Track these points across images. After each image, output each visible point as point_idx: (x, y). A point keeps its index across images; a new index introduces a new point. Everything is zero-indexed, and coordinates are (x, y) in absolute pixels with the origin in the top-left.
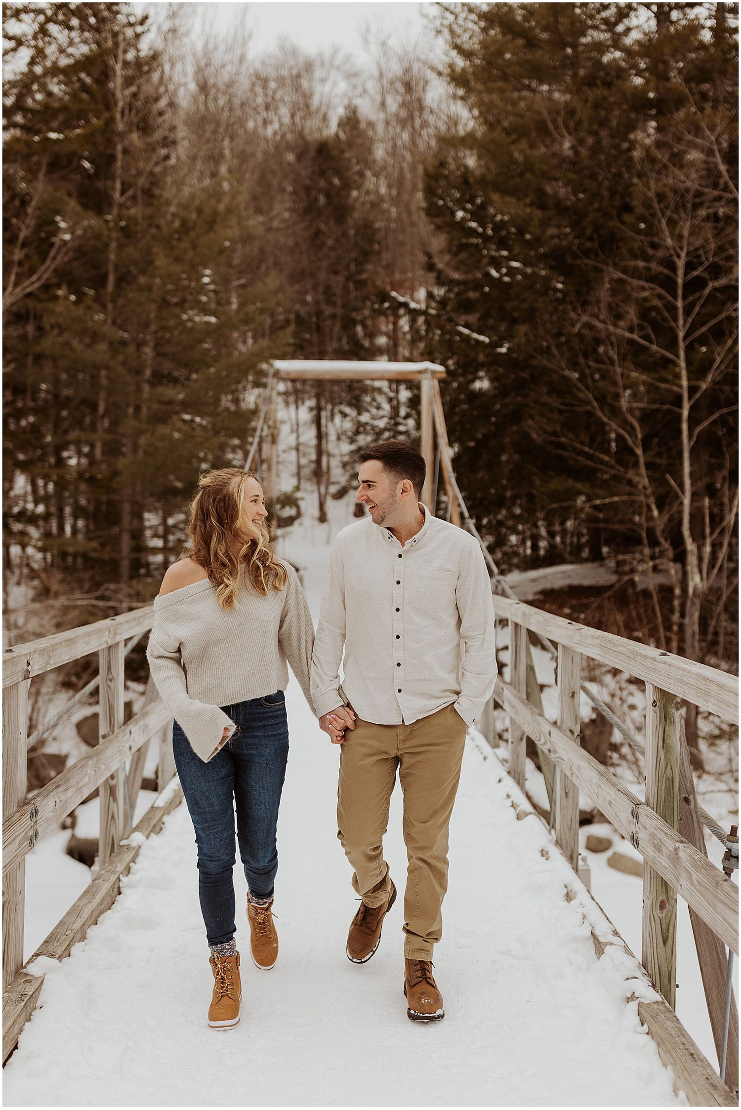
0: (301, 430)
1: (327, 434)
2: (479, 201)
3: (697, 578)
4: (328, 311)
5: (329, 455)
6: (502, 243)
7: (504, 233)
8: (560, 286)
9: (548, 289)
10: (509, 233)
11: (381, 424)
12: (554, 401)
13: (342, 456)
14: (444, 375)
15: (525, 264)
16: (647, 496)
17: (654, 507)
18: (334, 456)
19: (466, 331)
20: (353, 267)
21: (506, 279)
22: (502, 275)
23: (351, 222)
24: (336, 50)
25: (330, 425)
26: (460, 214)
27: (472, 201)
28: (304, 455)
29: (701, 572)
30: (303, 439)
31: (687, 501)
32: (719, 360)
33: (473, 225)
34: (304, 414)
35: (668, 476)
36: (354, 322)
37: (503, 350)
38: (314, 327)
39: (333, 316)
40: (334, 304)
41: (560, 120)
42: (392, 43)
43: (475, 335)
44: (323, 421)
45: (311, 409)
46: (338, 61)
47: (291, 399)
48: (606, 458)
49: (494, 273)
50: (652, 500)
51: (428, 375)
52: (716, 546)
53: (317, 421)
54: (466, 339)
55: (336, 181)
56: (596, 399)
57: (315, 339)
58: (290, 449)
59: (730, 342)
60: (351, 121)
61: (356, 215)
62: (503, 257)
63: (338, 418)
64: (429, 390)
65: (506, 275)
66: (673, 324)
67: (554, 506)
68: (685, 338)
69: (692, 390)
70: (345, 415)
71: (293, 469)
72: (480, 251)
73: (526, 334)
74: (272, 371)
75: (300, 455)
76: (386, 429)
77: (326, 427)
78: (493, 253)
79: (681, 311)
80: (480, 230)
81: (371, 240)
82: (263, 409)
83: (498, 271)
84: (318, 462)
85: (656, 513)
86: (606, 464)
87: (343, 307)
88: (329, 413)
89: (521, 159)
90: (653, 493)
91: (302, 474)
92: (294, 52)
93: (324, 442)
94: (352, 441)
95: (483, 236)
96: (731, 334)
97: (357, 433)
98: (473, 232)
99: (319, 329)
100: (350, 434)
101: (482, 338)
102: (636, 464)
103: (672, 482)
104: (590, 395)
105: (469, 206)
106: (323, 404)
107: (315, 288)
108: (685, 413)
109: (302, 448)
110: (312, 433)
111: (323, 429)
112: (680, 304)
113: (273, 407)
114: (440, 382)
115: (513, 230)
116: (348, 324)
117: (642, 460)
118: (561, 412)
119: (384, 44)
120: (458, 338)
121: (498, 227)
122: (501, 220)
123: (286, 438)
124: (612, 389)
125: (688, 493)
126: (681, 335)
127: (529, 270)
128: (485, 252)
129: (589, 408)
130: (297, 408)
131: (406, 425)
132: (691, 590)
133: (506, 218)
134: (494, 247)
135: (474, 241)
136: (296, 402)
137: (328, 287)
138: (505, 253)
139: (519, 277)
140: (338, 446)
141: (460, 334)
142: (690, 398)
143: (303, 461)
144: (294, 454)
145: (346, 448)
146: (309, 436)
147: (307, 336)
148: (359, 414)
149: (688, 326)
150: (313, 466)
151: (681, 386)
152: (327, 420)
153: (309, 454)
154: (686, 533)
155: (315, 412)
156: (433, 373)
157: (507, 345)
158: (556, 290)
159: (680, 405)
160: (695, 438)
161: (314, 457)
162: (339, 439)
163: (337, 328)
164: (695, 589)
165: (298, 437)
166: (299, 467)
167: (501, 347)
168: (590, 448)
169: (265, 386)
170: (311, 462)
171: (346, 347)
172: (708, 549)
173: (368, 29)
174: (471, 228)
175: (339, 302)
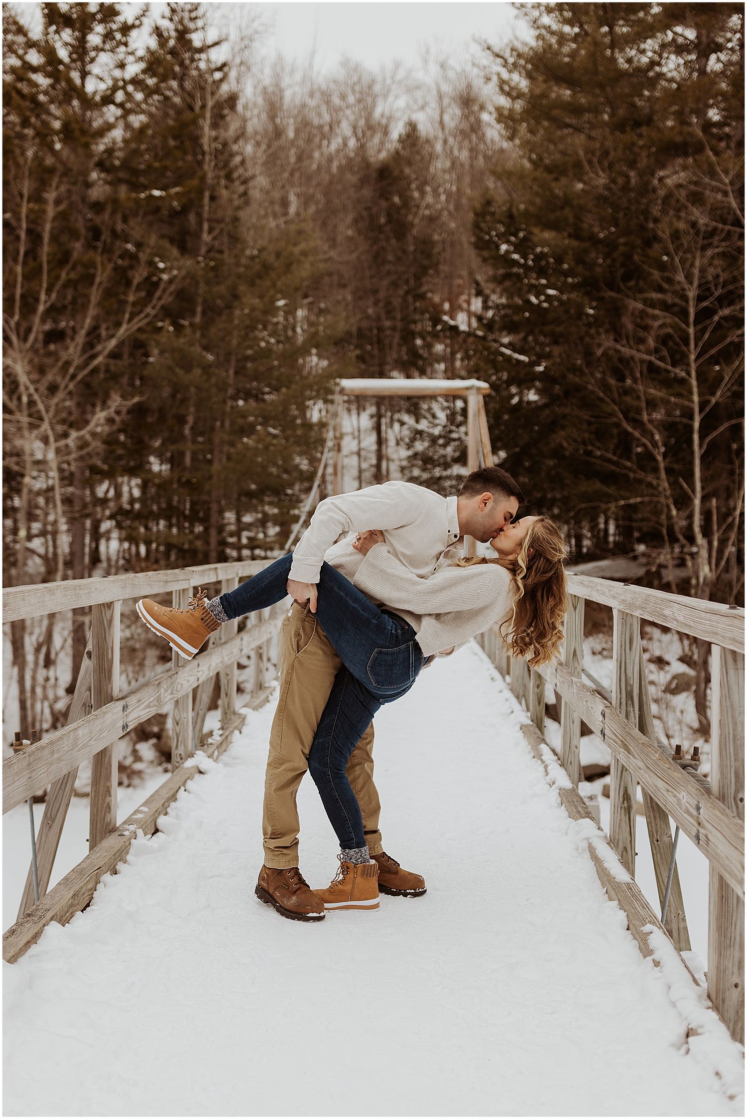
0: (362, 437)
1: (386, 440)
2: (521, 235)
3: (706, 569)
4: (388, 323)
5: (388, 459)
6: (542, 272)
7: (543, 263)
8: (591, 312)
9: (581, 314)
10: (548, 263)
11: (437, 431)
12: (585, 415)
13: (400, 460)
14: (488, 391)
15: (561, 292)
16: (666, 497)
17: (672, 507)
18: (393, 460)
19: (508, 352)
20: (412, 282)
21: (545, 305)
22: (540, 302)
23: (410, 238)
24: (397, 65)
25: (389, 431)
26: (504, 247)
27: (515, 235)
28: (365, 460)
29: (710, 563)
30: (363, 445)
31: (697, 502)
32: (727, 378)
33: (516, 256)
34: (366, 421)
35: (681, 480)
36: (413, 335)
37: (541, 369)
38: (375, 339)
39: (394, 329)
40: (394, 318)
41: (595, 160)
42: (452, 62)
43: (516, 356)
44: (383, 427)
45: (372, 416)
46: (401, 74)
47: (353, 407)
48: (629, 464)
49: (533, 299)
50: (671, 501)
51: (474, 391)
52: (723, 542)
53: (378, 428)
54: (509, 359)
55: (396, 199)
56: (622, 412)
57: (376, 352)
58: (352, 453)
59: (737, 363)
60: (411, 137)
61: (415, 232)
62: (542, 285)
63: (397, 426)
64: (475, 403)
65: (544, 301)
66: (684, 348)
67: (583, 505)
68: (696, 360)
69: (703, 405)
70: (402, 424)
71: (355, 473)
72: (522, 280)
73: (560, 355)
74: (338, 389)
75: (362, 460)
76: (440, 437)
77: (386, 433)
78: (533, 282)
79: (692, 336)
80: (522, 261)
81: (429, 256)
82: (332, 423)
83: (537, 298)
84: (378, 466)
85: (674, 512)
86: (630, 469)
87: (402, 320)
88: (388, 420)
89: (561, 194)
90: (672, 495)
91: (363, 478)
92: (357, 68)
93: (384, 447)
94: (409, 446)
95: (525, 266)
96: (738, 356)
97: (413, 440)
98: (515, 263)
99: (379, 341)
100: (407, 440)
101: (523, 358)
102: (656, 470)
103: (685, 485)
104: (616, 408)
105: (513, 239)
106: (383, 411)
107: (376, 303)
108: (696, 425)
109: (363, 453)
110: (373, 438)
111: (383, 435)
112: (691, 330)
113: (338, 420)
114: (484, 397)
115: (552, 260)
116: (408, 336)
117: (662, 465)
118: (589, 423)
119: (443, 66)
120: (501, 358)
121: (539, 258)
122: (541, 252)
123: (349, 445)
124: (635, 403)
125: (699, 494)
126: (693, 357)
127: (565, 297)
128: (526, 281)
129: (615, 420)
130: (359, 414)
131: (458, 432)
132: (701, 580)
133: (546, 250)
134: (534, 275)
135: (515, 270)
136: (358, 409)
137: (388, 303)
138: (543, 281)
139: (556, 303)
140: (397, 451)
141: (503, 354)
142: (701, 411)
143: (364, 465)
144: (355, 459)
145: (404, 453)
146: (370, 442)
147: (369, 347)
148: (417, 421)
149: (699, 349)
150: (373, 470)
151: (692, 402)
152: (387, 427)
153: (370, 458)
154: (697, 529)
155: (375, 419)
156: (479, 389)
157: (544, 364)
158: (588, 315)
159: (691, 418)
160: (705, 447)
161: (374, 461)
162: (398, 444)
163: (396, 340)
164: (705, 578)
165: (359, 442)
166: (360, 471)
167: (539, 366)
168: (614, 454)
169: (332, 402)
170: (372, 466)
171: (405, 358)
172: (716, 544)
173: (428, 52)
174: (513, 260)
175: (399, 316)
